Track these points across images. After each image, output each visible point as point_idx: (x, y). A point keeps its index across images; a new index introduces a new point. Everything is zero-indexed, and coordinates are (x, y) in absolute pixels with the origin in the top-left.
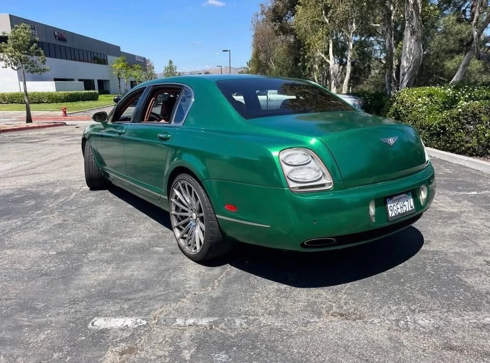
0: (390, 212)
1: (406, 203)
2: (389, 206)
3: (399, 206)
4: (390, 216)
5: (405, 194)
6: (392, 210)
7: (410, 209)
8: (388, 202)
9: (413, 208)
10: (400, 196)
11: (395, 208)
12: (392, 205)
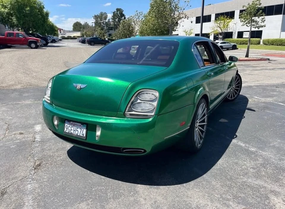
0: (65, 129)
1: (79, 130)
2: (66, 125)
3: (72, 129)
4: (65, 131)
5: (80, 124)
6: (67, 128)
7: (81, 135)
8: (66, 123)
9: (84, 136)
10: (76, 123)
11: (70, 128)
12: (68, 126)
